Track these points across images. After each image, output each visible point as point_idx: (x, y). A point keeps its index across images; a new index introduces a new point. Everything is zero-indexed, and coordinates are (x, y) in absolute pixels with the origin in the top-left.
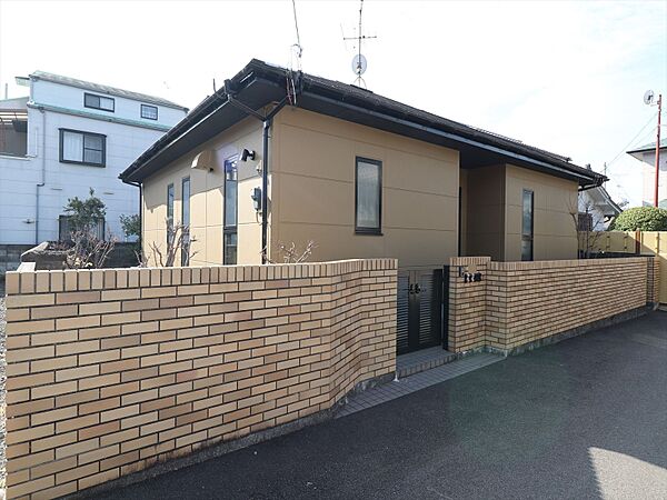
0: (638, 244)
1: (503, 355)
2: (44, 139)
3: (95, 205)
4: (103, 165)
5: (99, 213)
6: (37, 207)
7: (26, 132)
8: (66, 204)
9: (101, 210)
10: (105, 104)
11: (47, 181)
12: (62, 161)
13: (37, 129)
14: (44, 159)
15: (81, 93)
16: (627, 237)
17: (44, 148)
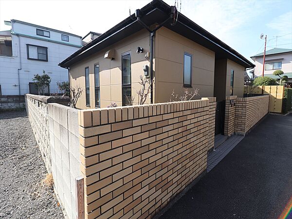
0: (263, 90)
1: (243, 135)
2: (20, 49)
3: (46, 78)
4: (47, 61)
5: (48, 81)
6: (19, 79)
7: (11, 46)
8: (33, 77)
9: (49, 80)
10: (46, 34)
11: (22, 68)
12: (29, 59)
13: (16, 44)
14: (20, 58)
15: (35, 29)
16: (259, 88)
17: (20, 53)
